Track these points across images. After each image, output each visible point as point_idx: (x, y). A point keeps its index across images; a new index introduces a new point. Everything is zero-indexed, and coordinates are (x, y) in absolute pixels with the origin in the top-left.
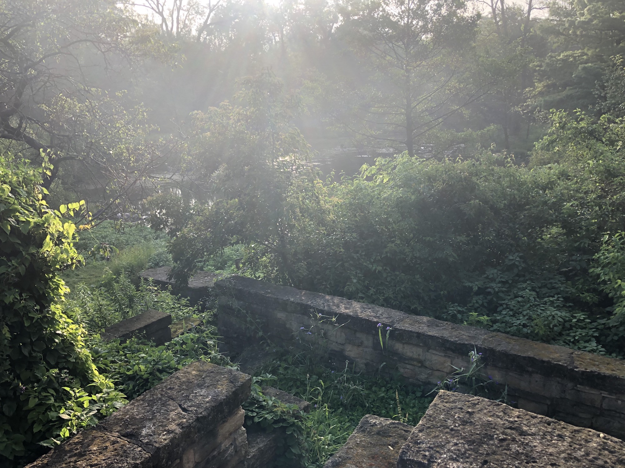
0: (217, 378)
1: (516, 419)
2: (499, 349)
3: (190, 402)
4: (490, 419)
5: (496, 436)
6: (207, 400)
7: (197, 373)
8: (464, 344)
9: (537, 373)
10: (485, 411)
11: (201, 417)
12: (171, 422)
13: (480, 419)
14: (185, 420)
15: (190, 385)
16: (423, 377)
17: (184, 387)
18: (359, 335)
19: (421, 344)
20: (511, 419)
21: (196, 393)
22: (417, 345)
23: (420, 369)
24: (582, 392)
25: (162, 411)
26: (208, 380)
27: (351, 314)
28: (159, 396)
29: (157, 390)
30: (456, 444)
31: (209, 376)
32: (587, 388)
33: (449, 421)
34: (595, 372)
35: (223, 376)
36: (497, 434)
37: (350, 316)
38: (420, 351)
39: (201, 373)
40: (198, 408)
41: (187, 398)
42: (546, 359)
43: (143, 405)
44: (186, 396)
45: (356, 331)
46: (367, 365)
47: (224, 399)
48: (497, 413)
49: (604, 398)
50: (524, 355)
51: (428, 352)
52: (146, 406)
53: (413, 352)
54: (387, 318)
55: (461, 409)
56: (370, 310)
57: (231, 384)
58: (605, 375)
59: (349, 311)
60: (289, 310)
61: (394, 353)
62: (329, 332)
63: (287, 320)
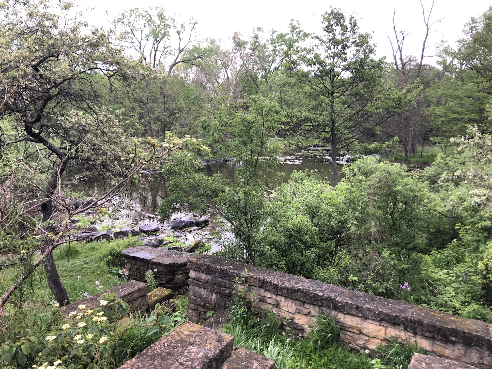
0: (206, 337)
2: (426, 321)
3: (185, 357)
6: (200, 356)
7: (189, 333)
8: (395, 316)
9: (459, 343)
15: (183, 343)
16: (361, 342)
17: (179, 344)
18: (306, 306)
19: (360, 315)
21: (189, 350)
22: (357, 316)
23: (358, 336)
26: (197, 340)
27: (301, 288)
28: (159, 351)
29: (157, 346)
31: (199, 336)
35: (210, 336)
37: (300, 290)
38: (358, 320)
39: (192, 333)
40: (192, 362)
41: (182, 354)
42: (466, 331)
43: (146, 358)
44: (182, 352)
45: (304, 303)
47: (213, 356)
50: (449, 327)
51: (365, 321)
52: (149, 360)
53: (352, 321)
54: (330, 292)
56: (316, 286)
57: (217, 343)
59: (299, 286)
60: (249, 283)
61: (337, 322)
62: (281, 303)
63: (247, 292)
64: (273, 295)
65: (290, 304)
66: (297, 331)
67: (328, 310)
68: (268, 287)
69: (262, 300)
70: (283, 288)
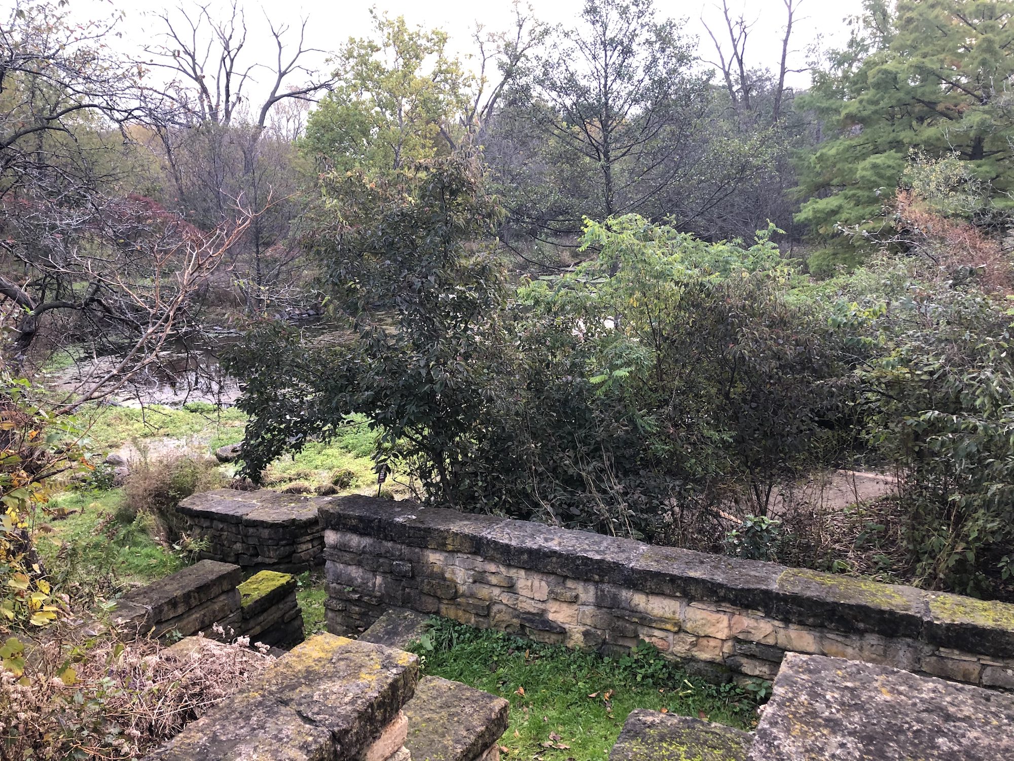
0: (359, 661)
1: (932, 695)
2: (808, 593)
3: (315, 706)
4: (888, 697)
5: (906, 726)
6: (347, 700)
7: (322, 655)
9: (873, 632)
10: (876, 684)
11: (340, 731)
12: (287, 743)
13: (871, 697)
14: (310, 739)
15: (311, 677)
16: (681, 649)
17: (303, 681)
18: (569, 584)
19: (678, 594)
20: (923, 695)
21: (325, 690)
22: (672, 596)
23: (677, 636)
24: (948, 658)
25: (267, 725)
26: (341, 667)
27: (557, 548)
28: (260, 699)
30: (842, 745)
31: (344, 659)
32: (956, 652)
33: (818, 704)
34: (968, 624)
35: (367, 658)
36: (907, 723)
37: (555, 552)
38: (676, 605)
39: (330, 655)
40: (331, 715)
41: (310, 699)
42: (885, 607)
44: (308, 696)
45: (566, 578)
46: (586, 634)
47: (376, 698)
48: (897, 687)
49: (984, 666)
50: (853, 602)
51: (689, 605)
52: (237, 718)
53: (663, 608)
54: (617, 553)
55: (834, 682)
56: (587, 542)
57: (384, 671)
58: (984, 629)
59: (554, 545)
60: (450, 548)
61: (632, 611)
62: (519, 582)
63: (447, 565)
64: (501, 566)
65: (536, 583)
66: (554, 637)
67: (613, 590)
68: (491, 552)
69: (480, 579)
70: (521, 551)
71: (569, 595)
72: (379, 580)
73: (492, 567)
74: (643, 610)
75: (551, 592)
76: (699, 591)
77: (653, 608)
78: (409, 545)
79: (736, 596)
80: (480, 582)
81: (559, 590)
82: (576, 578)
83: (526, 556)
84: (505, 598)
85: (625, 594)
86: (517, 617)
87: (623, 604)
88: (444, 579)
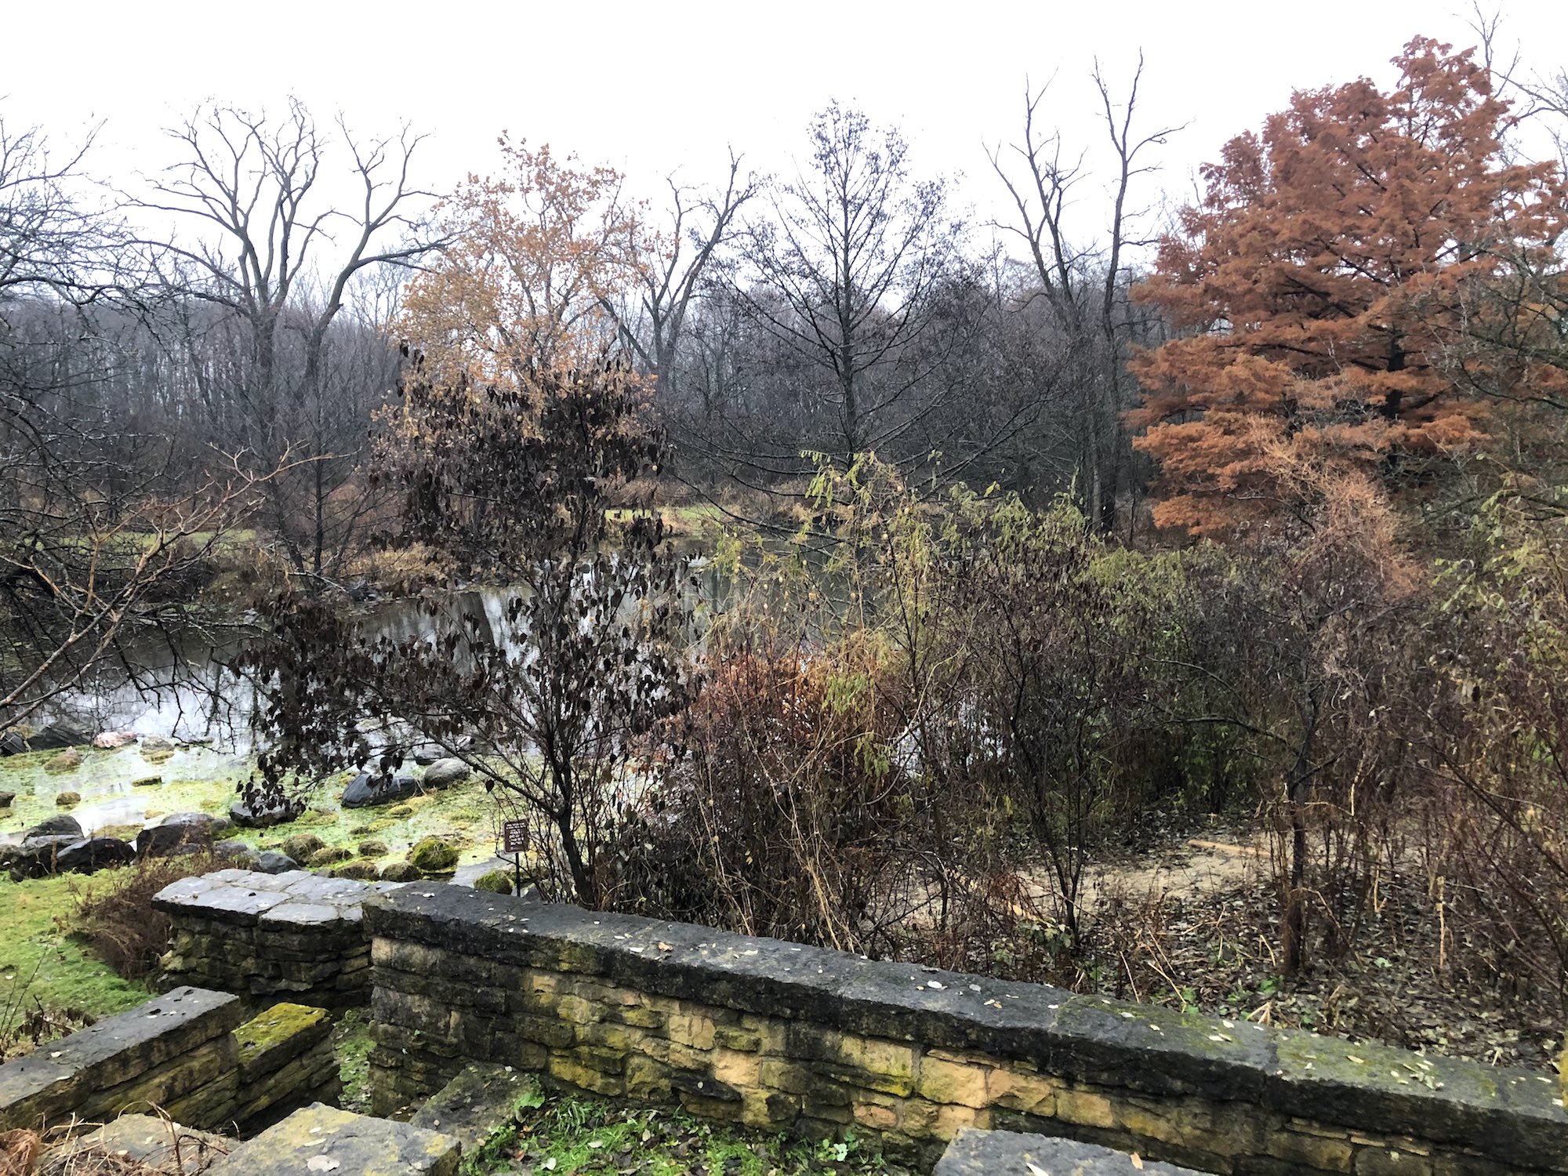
0: (365, 1150)
2: (1100, 1035)
7: (309, 1141)
8: (1013, 1030)
9: (1193, 1095)
16: (914, 1124)
18: (748, 1023)
19: (908, 1037)
22: (900, 1042)
23: (908, 1104)
24: (1303, 1134)
27: (728, 966)
31: (341, 1148)
32: (1316, 1125)
34: (1330, 1081)
35: (379, 1145)
37: (725, 974)
38: (906, 1054)
39: (321, 1140)
45: (741, 1013)
46: (771, 1102)
49: (1357, 1147)
50: (1165, 1048)
51: (925, 1055)
53: (887, 1060)
56: (776, 956)
57: (400, 1166)
58: (1353, 1088)
59: (724, 961)
60: (565, 966)
61: (842, 1065)
62: (671, 1020)
63: (561, 993)
64: (642, 996)
65: (697, 1022)
66: (722, 1107)
67: (813, 1032)
68: (628, 972)
69: (612, 1016)
70: (674, 970)
71: (744, 1039)
72: (455, 1018)
73: (630, 999)
74: (857, 1063)
75: (720, 1036)
76: (940, 1033)
77: (872, 1060)
78: (501, 962)
79: (994, 1040)
80: (612, 1022)
81: (732, 1032)
82: (758, 1015)
83: (680, 979)
84: (648, 1046)
85: (829, 1038)
86: (666, 1076)
87: (829, 1055)
88: (557, 1016)
